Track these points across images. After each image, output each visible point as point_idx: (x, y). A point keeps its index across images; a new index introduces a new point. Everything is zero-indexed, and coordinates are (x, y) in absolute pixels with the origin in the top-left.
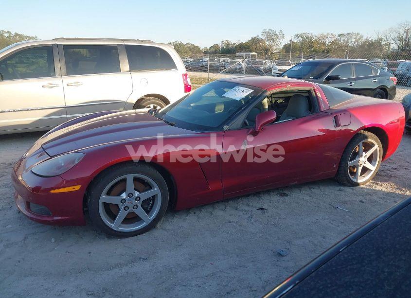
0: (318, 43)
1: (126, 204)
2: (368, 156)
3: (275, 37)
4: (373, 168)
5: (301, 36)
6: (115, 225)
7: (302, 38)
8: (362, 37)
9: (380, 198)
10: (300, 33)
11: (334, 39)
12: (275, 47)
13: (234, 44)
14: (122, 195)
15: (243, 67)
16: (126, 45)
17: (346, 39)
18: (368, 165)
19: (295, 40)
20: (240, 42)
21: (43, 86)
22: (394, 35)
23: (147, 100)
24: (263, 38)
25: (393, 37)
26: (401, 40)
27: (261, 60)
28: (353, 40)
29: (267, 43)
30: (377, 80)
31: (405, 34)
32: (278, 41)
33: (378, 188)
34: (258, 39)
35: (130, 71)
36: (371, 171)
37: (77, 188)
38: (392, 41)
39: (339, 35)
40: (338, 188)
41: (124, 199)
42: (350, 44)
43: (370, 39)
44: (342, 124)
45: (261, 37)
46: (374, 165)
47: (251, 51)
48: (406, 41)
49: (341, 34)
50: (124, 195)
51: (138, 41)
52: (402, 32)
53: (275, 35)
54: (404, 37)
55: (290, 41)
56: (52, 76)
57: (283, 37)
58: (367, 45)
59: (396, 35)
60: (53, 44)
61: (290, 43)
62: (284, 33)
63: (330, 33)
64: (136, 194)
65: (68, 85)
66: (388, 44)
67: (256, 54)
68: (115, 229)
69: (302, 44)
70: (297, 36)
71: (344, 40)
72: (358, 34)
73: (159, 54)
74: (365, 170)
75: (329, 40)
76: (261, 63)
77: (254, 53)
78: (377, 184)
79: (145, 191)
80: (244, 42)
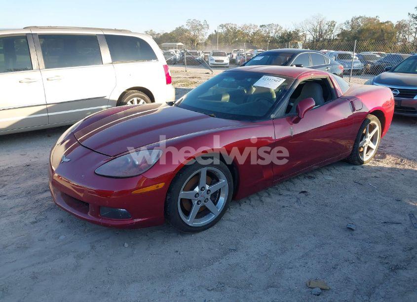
0: (242, 33)
1: (199, 198)
2: (372, 137)
3: (199, 27)
4: (374, 147)
5: (225, 26)
6: (190, 221)
7: (227, 28)
8: (282, 28)
9: (389, 173)
10: (224, 24)
11: (256, 29)
12: (200, 37)
13: (159, 34)
14: (195, 190)
15: (177, 57)
16: (105, 35)
17: (267, 30)
18: (372, 145)
19: (220, 31)
20: (165, 32)
21: (20, 82)
22: (310, 27)
23: (130, 94)
24: (188, 29)
25: (308, 28)
26: (315, 31)
27: (195, 51)
28: (274, 31)
29: (192, 33)
30: (329, 69)
31: (318, 26)
32: (203, 32)
33: (381, 165)
34: (183, 30)
35: (112, 63)
36: (373, 149)
37: (161, 185)
38: (308, 33)
39: (261, 26)
40: (351, 167)
41: (198, 194)
42: (271, 35)
43: (288, 31)
44: (356, 109)
45: (186, 27)
46: (375, 144)
47: (177, 42)
48: (320, 32)
49: (263, 26)
50: (197, 189)
51: (116, 30)
52: (316, 24)
53: (200, 25)
54: (318, 28)
55: (215, 31)
56: (30, 70)
57: (208, 28)
58: (287, 36)
59: (311, 26)
60: (26, 34)
61: (214, 33)
62: (208, 23)
63: (252, 24)
64: (207, 187)
65: (48, 80)
66: (305, 35)
67: (183, 44)
68: (190, 225)
69: (226, 34)
70: (222, 26)
71: (265, 31)
72: (278, 25)
73: (138, 44)
74: (369, 149)
75: (252, 31)
76: (196, 54)
77: (180, 44)
78: (378, 161)
79: (214, 184)
80: (169, 32)
